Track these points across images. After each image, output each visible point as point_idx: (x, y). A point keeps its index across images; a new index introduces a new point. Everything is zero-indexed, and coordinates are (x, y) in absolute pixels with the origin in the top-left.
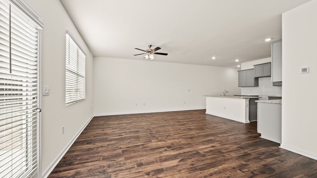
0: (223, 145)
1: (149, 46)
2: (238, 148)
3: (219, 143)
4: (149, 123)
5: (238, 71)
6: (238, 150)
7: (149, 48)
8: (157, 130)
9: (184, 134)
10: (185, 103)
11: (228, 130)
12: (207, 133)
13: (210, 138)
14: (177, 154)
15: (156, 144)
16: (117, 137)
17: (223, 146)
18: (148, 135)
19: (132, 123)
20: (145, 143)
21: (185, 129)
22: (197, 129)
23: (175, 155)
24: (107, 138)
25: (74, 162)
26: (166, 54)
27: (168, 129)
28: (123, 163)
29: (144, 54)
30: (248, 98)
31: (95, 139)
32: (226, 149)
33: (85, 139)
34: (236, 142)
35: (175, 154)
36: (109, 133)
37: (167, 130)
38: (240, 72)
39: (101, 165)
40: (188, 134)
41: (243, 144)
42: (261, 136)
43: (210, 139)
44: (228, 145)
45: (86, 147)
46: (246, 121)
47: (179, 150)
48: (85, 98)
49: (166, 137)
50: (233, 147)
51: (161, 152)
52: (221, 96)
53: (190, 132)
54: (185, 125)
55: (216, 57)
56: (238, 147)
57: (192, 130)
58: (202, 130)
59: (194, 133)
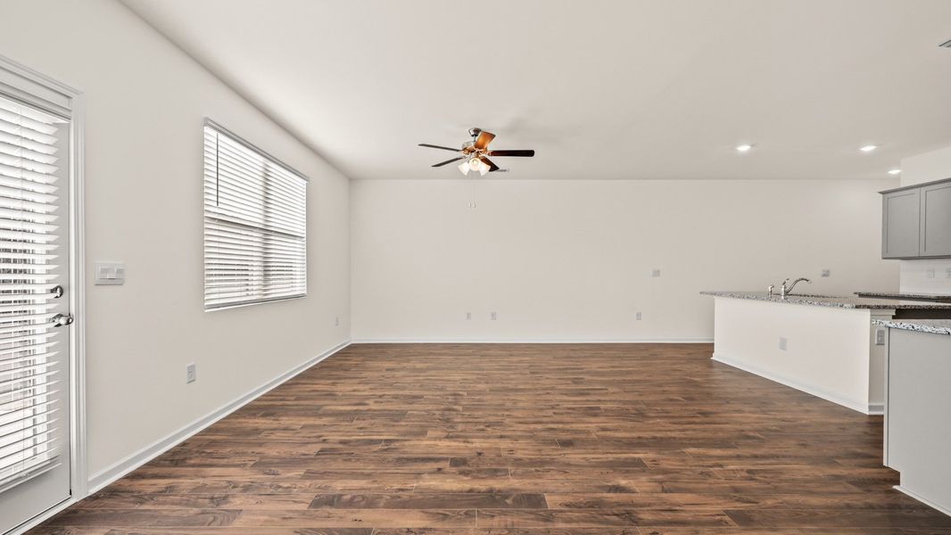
0: (664, 491)
1: (473, 133)
2: (727, 518)
3: (656, 481)
4: (475, 377)
5: (883, 193)
6: (719, 523)
7: (473, 139)
8: (479, 400)
9: (555, 426)
10: (639, 316)
11: (751, 434)
12: (641, 435)
13: (636, 456)
14: (462, 491)
15: (430, 446)
16: (349, 408)
17: (664, 495)
18: (435, 412)
19: (428, 369)
20: (403, 438)
21: (573, 409)
22: (622, 414)
23: (452, 491)
24: (320, 407)
25: (190, 459)
26: (530, 153)
27: (515, 402)
28: (286, 485)
29: (457, 159)
30: (890, 308)
31: (293, 405)
32: (667, 507)
33: (271, 403)
34: (736, 490)
35: (454, 489)
36: (340, 394)
37: (508, 404)
38: (890, 195)
39: (235, 479)
40: (568, 427)
41: (770, 502)
42: (898, 483)
43: (635, 459)
44: (689, 495)
45: (251, 425)
46: (871, 408)
47: (483, 478)
48: (305, 292)
49: (482, 427)
50: (709, 508)
51: (418, 475)
52: (772, 296)
53: (583, 423)
54: (588, 394)
55: (752, 146)
56: (727, 512)
57: (595, 415)
58: (637, 419)
59: (593, 425)
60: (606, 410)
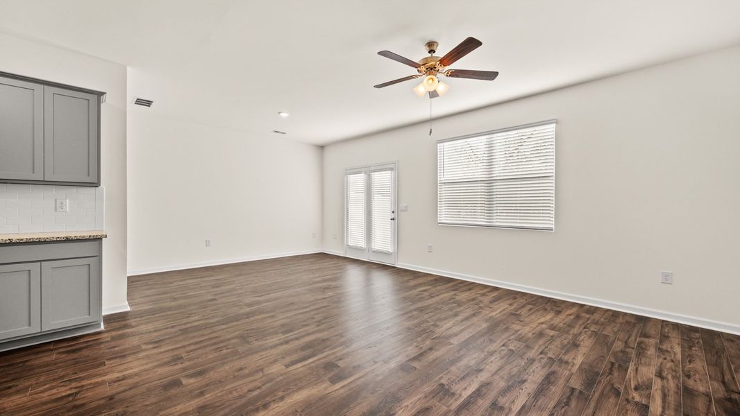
9: (305, 310)
21: (304, 326)
53: (290, 317)
57: (283, 325)
58: (249, 332)
59: (280, 318)
60: (276, 333)
